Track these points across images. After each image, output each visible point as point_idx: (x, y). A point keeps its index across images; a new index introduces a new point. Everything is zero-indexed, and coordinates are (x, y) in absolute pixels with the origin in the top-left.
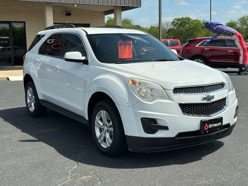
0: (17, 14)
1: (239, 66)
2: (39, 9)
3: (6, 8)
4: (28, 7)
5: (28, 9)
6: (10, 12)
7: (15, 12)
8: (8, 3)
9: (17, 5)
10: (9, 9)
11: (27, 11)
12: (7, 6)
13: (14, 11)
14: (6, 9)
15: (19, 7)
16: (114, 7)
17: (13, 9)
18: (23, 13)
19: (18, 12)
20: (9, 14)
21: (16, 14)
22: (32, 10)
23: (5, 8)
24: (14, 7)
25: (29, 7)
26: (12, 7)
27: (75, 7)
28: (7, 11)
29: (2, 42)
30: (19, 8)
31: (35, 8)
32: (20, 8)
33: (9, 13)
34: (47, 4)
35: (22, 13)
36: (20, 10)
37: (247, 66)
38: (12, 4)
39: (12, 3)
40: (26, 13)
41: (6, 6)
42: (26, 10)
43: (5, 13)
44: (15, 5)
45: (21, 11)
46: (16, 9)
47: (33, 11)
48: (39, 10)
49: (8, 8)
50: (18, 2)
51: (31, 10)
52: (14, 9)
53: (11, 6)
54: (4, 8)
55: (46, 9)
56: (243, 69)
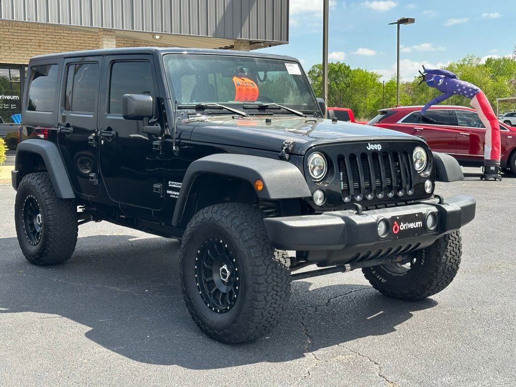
0: (37, 50)
1: (483, 162)
2: (81, 41)
3: (15, 38)
4: (59, 37)
5: (59, 40)
6: (24, 46)
7: (32, 47)
8: (20, 28)
9: (38, 32)
10: (21, 40)
11: (57, 45)
12: (16, 34)
13: (31, 44)
14: (15, 40)
15: (42, 35)
16: (235, 43)
17: (29, 39)
18: (49, 48)
19: (40, 46)
20: (20, 50)
21: (35, 50)
22: (68, 43)
23: (13, 38)
24: (32, 35)
25: (62, 37)
26: (27, 36)
27: (156, 39)
28: (18, 44)
29: (4, 107)
30: (42, 39)
31: (73, 40)
32: (44, 37)
33: (21, 48)
34: (105, 32)
35: (47, 48)
36: (44, 43)
37: (499, 164)
38: (28, 30)
39: (27, 27)
40: (55, 50)
41: (14, 34)
42: (55, 42)
43: (13, 48)
44: (34, 32)
45: (45, 45)
46: (36, 41)
47: (70, 46)
48: (81, 43)
49: (19, 37)
50: (40, 26)
51: (66, 43)
52: (31, 40)
53: (26, 33)
54: (11, 37)
55: (104, 42)
56: (493, 168)
